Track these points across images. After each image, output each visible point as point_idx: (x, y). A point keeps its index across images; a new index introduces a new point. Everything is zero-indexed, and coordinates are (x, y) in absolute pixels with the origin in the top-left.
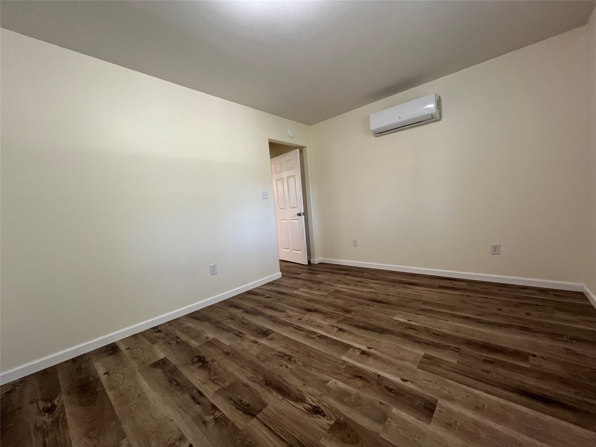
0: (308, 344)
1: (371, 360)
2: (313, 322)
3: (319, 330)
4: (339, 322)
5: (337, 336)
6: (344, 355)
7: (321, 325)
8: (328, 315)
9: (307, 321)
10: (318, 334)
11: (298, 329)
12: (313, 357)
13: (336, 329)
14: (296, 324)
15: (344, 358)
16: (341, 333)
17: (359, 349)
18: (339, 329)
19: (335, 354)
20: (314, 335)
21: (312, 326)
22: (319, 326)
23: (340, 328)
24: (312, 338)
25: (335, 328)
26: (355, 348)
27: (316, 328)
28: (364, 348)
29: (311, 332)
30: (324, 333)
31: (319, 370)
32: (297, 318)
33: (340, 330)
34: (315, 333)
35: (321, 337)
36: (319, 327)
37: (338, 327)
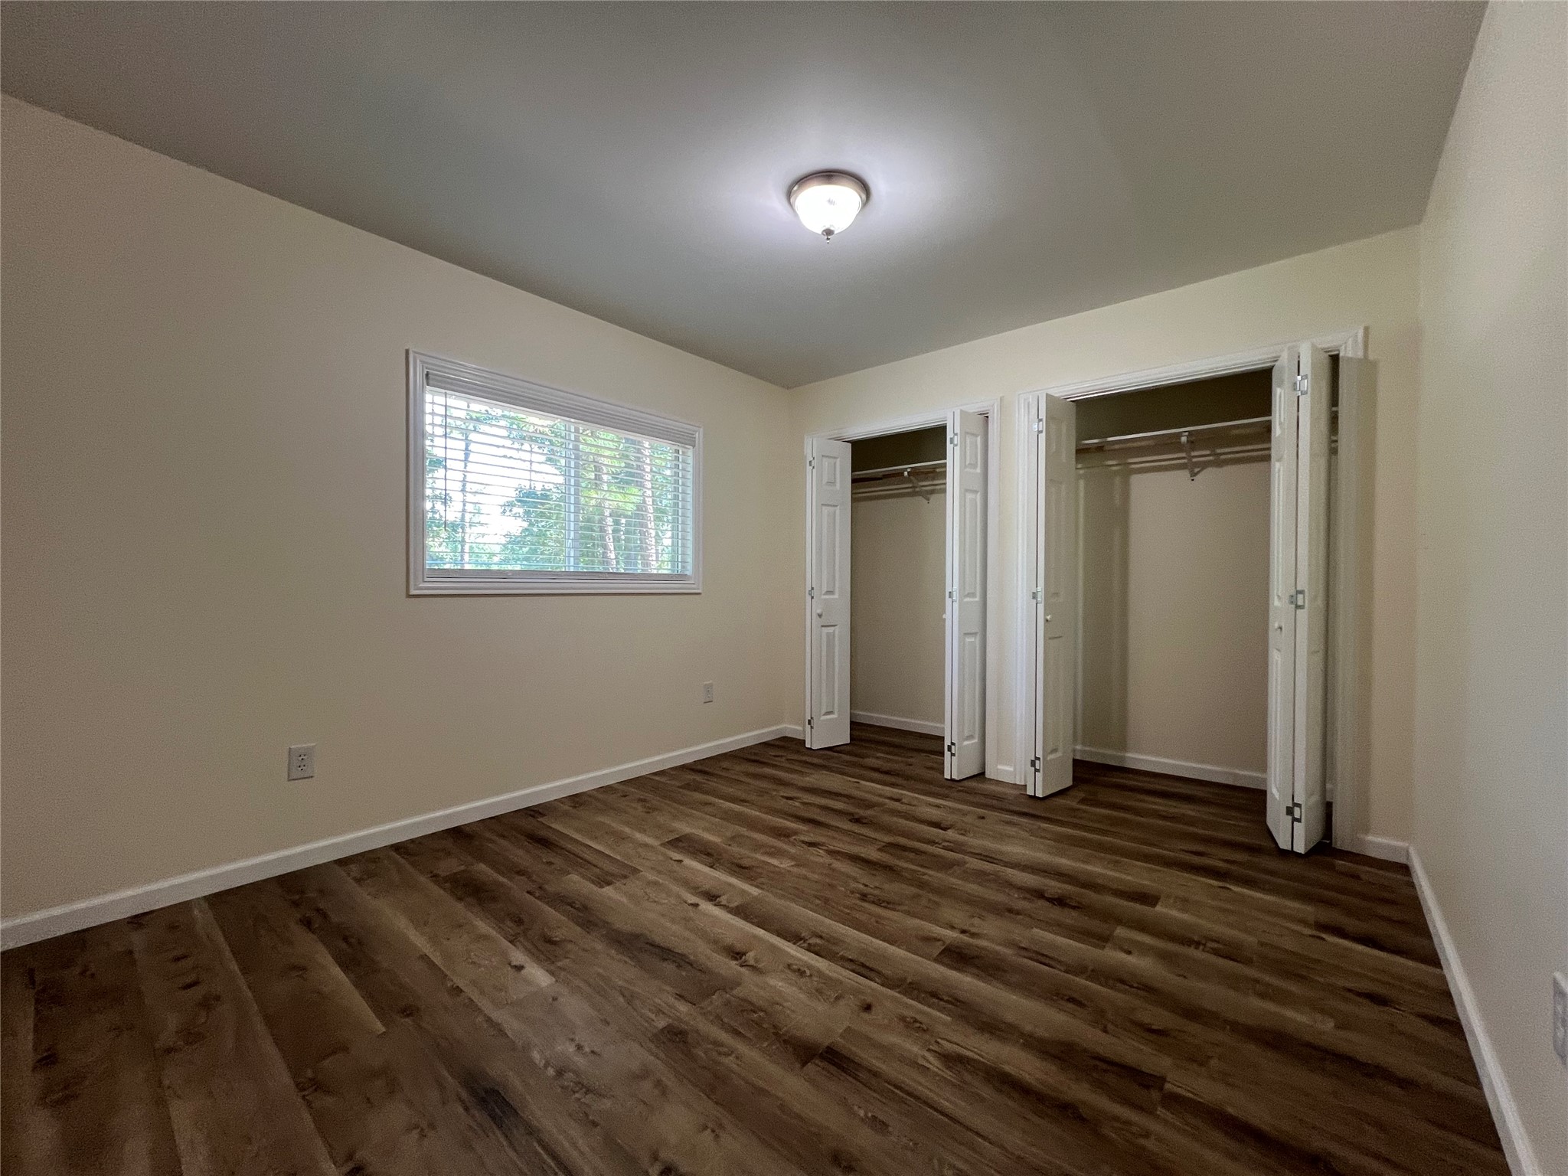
0: (828, 921)
1: (706, 887)
2: (819, 991)
3: (799, 960)
4: (728, 985)
5: (755, 937)
6: (755, 898)
7: (793, 977)
8: (758, 1024)
9: (837, 998)
10: (806, 945)
11: (863, 965)
12: (816, 897)
13: (750, 957)
14: (872, 983)
15: (755, 891)
16: (739, 947)
17: (718, 905)
18: (741, 958)
19: (771, 898)
20: (816, 945)
21: (820, 973)
22: (801, 973)
23: (736, 959)
24: (821, 937)
25: (752, 962)
26: (725, 907)
27: (810, 967)
28: (707, 907)
29: (823, 954)
30: (786, 949)
31: (806, 878)
32: (877, 1015)
33: (737, 955)
34: (810, 949)
35: (795, 938)
36: (799, 970)
37: (742, 966)
